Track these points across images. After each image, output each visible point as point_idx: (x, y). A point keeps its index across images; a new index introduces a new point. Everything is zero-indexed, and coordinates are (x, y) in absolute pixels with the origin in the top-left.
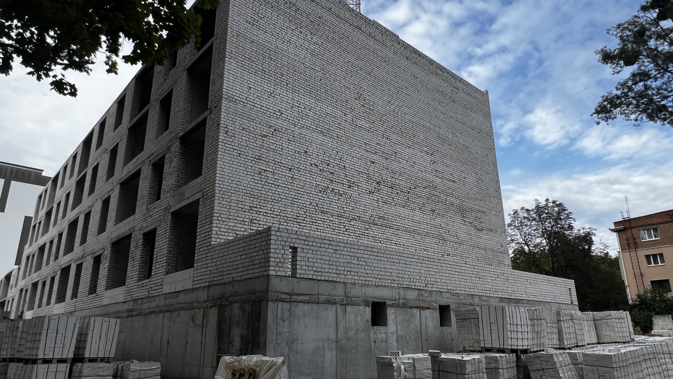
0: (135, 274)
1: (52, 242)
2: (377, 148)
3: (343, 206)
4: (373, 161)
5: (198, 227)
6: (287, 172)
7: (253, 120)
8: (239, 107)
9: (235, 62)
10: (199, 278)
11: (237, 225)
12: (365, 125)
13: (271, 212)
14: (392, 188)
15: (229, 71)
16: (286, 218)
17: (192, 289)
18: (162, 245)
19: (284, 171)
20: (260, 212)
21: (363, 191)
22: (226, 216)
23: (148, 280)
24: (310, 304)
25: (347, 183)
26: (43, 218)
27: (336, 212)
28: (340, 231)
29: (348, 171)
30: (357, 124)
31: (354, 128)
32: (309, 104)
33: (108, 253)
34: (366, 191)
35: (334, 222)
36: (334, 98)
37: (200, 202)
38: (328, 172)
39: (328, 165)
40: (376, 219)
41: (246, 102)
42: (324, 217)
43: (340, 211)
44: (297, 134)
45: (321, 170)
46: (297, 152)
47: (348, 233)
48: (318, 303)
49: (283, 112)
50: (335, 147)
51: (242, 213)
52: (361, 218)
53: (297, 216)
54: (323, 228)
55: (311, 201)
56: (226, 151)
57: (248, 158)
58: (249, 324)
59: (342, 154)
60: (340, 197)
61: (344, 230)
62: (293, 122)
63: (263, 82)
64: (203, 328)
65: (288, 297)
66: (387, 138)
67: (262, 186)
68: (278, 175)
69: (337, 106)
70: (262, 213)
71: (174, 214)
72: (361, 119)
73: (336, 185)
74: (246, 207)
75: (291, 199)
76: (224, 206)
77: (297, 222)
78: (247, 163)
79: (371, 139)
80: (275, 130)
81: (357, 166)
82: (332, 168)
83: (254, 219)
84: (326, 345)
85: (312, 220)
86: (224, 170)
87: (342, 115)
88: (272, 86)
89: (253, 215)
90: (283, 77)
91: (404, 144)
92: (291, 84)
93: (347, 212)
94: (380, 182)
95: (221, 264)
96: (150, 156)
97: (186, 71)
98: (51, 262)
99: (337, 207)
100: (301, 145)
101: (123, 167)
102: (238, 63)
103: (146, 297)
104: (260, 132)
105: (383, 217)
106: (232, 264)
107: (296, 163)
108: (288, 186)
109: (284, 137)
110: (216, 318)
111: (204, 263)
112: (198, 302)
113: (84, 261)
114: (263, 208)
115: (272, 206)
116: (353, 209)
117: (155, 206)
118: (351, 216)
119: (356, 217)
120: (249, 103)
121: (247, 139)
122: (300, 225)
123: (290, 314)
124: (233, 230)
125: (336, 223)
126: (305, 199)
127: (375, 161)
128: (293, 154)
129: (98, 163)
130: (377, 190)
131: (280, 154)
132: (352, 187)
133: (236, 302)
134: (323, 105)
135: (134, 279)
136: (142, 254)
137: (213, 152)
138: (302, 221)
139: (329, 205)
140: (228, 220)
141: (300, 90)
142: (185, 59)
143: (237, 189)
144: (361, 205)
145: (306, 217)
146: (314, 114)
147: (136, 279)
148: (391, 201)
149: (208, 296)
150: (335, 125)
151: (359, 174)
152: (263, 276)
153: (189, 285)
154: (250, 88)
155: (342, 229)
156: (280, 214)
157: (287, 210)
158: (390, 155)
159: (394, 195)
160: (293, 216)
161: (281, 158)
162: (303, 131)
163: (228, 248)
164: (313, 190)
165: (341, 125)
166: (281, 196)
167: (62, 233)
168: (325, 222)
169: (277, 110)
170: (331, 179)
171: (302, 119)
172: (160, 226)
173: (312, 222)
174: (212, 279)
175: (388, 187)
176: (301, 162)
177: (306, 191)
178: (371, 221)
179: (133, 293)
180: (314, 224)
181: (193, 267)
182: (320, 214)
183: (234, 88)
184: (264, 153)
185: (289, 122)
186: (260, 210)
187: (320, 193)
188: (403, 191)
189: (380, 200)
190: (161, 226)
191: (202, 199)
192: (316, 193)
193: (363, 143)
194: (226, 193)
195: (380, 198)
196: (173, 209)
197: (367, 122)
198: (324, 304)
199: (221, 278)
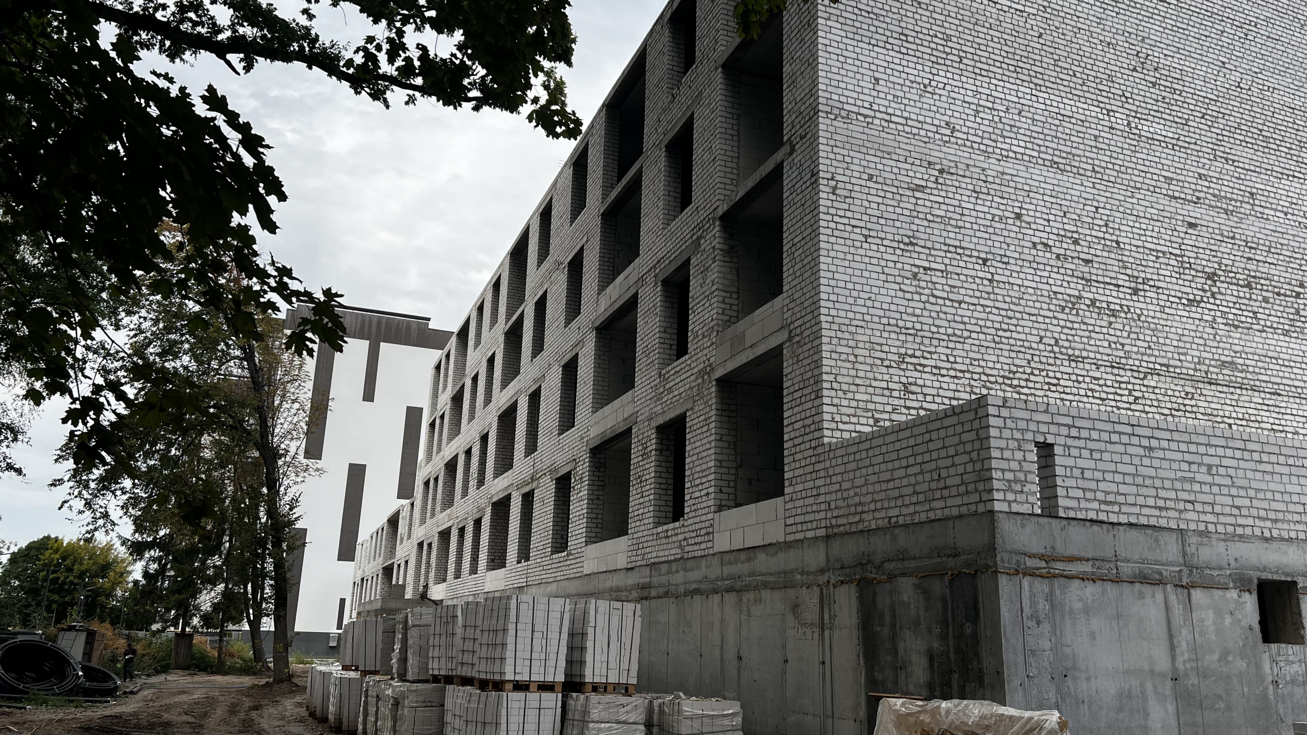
0: (646, 510)
1: (468, 452)
2: (1199, 188)
3: (1121, 340)
4: (1193, 221)
5: (785, 407)
6: (977, 267)
7: (889, 153)
8: (856, 128)
9: (839, 26)
10: (799, 519)
11: (875, 399)
12: (1164, 133)
13: (948, 365)
14: (1249, 285)
15: (829, 49)
16: (984, 378)
17: (785, 542)
18: (701, 449)
19: (970, 266)
20: (924, 366)
21: (1171, 299)
22: (850, 380)
23: (677, 524)
24: (1099, 583)
25: (1127, 284)
26: (448, 406)
27: (1106, 358)
28: (1119, 404)
29: (1127, 253)
30: (1143, 133)
31: (1135, 143)
32: (1016, 100)
33: (583, 469)
34: (1180, 298)
35: (1102, 382)
36: (1078, 75)
37: (785, 352)
38: (1076, 261)
39: (1076, 242)
40: (1211, 369)
41: (871, 113)
42: (1077, 371)
43: (1115, 353)
44: (994, 174)
45: (1058, 257)
46: (997, 219)
47: (1140, 408)
48: (1117, 580)
49: (958, 127)
50: (1091, 197)
51: (884, 370)
52: (1172, 369)
53: (1010, 372)
54: (1077, 398)
55: (1042, 333)
56: (836, 233)
57: (886, 242)
58: (947, 628)
59: (1108, 212)
60: (1112, 319)
61: (1131, 399)
62: (983, 147)
63: (904, 63)
64: (823, 631)
65: (1044, 564)
66: (1226, 159)
67: (921, 305)
68: (956, 277)
69: (1087, 95)
70: (928, 369)
71: (722, 382)
72: (1150, 118)
73: (1101, 291)
74: (890, 356)
75: (993, 331)
76: (844, 357)
77: (1010, 386)
78: (885, 256)
79: (1182, 166)
80: (941, 171)
81: (1149, 239)
82: (1086, 250)
83: (911, 384)
84: (1149, 686)
85: (1047, 380)
86: (837, 276)
87: (1100, 116)
88: (927, 69)
89: (908, 373)
90: (949, 44)
91: (1275, 168)
92: (969, 56)
93: (1134, 356)
94: (1215, 274)
95: (854, 487)
96: (654, 266)
97: (720, 70)
98: (472, 490)
99: (1106, 344)
100: (1005, 202)
101: (599, 294)
102: (845, 27)
103: (675, 560)
104: (908, 180)
105: (1232, 363)
106: (884, 486)
107: (997, 244)
108: (982, 302)
109: (964, 185)
110: (854, 610)
111: (811, 484)
112: (802, 573)
113: (538, 487)
114: (928, 356)
115: (949, 351)
116: (1150, 347)
117: (677, 369)
118: (1144, 364)
119: (1157, 367)
120: (878, 115)
121: (880, 200)
122: (1019, 393)
123: (1052, 606)
124: (868, 410)
125: (1109, 383)
126: (1027, 330)
127: (1198, 222)
128: (988, 223)
129: (545, 293)
130: (1209, 294)
131: (957, 227)
132: (1142, 293)
133: (904, 575)
134: (1052, 97)
135: (646, 521)
136: (658, 469)
137: (808, 239)
138: (1023, 383)
139: (1085, 340)
140: (853, 388)
141: (992, 68)
142: (716, 42)
143: (867, 318)
144: (1170, 336)
145: (1032, 373)
146: (1029, 121)
147: (651, 520)
148: (1249, 320)
149: (828, 560)
150: (1086, 142)
151: (1158, 257)
152: (976, 513)
153: (777, 534)
154: (877, 80)
155: (1125, 399)
156: (971, 368)
157: (986, 357)
158: (1236, 201)
159: (1258, 304)
160: (1002, 373)
161: (960, 237)
162: (1009, 167)
163: (867, 450)
164: (1045, 306)
165: (1101, 140)
166: (968, 327)
167: (487, 433)
168: (1079, 383)
169: (943, 124)
170: (1087, 276)
171: (1004, 137)
172: (692, 409)
173: (1049, 383)
174: (834, 522)
175: (1238, 285)
176: (1008, 240)
177: (1027, 310)
178: (1198, 374)
179: (648, 550)
180: (1053, 388)
181: (783, 495)
182: (1066, 363)
183: (842, 85)
184: (922, 229)
185: (972, 147)
186: (923, 361)
187: (1063, 312)
188: (1282, 291)
189: (1220, 320)
190: (697, 409)
191: (788, 344)
192: (1050, 314)
193: (1162, 179)
194: (844, 328)
195: (1219, 314)
196: (719, 373)
197: (1168, 123)
198: (1132, 582)
199: (857, 518)
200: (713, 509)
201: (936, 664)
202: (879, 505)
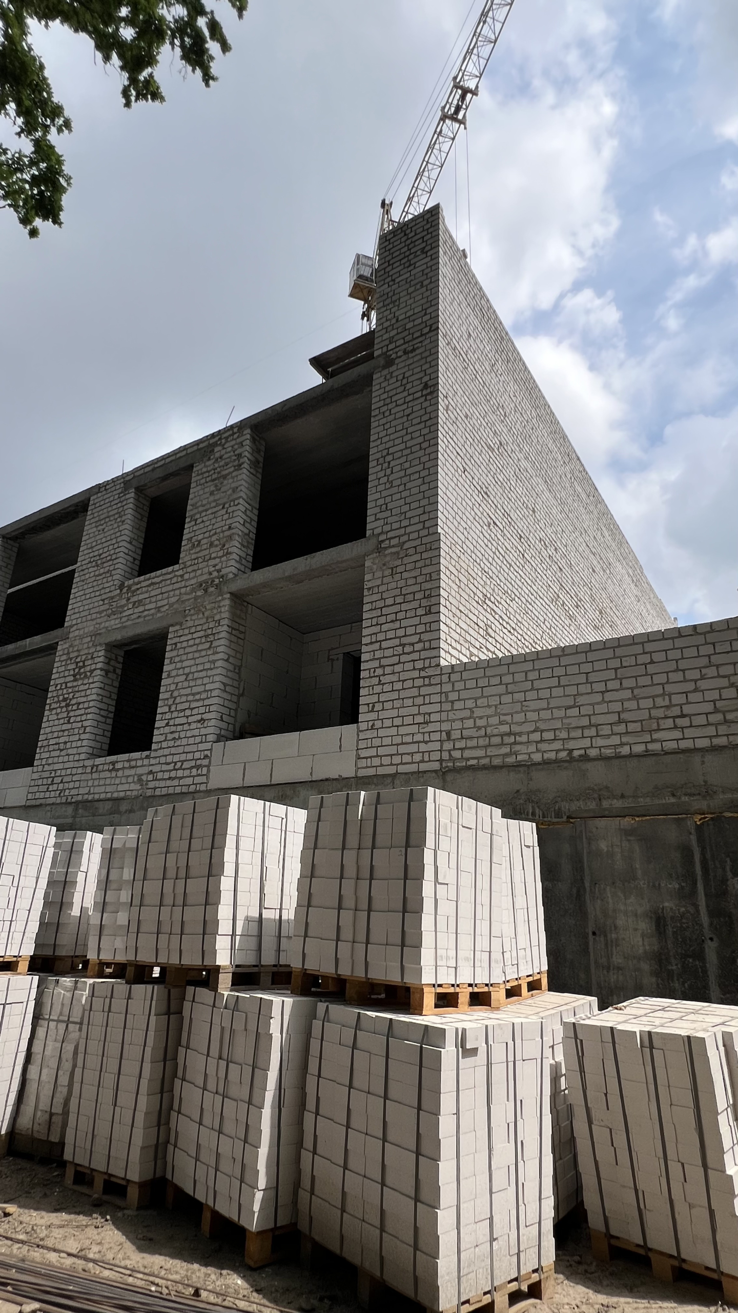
0: (75, 738)
6: (517, 539)
7: (476, 404)
8: (459, 364)
9: (450, 266)
10: (386, 751)
11: (470, 631)
15: (445, 279)
17: (358, 777)
18: (194, 669)
19: (514, 535)
20: (495, 613)
22: (456, 603)
23: (136, 755)
38: (556, 566)
41: (467, 360)
44: (524, 468)
45: (550, 557)
46: (525, 505)
49: (507, 414)
51: (475, 604)
55: (545, 616)
56: (447, 450)
57: (474, 482)
59: (566, 537)
62: (518, 441)
67: (492, 554)
68: (508, 541)
70: (497, 616)
71: (235, 597)
76: (453, 577)
78: (474, 495)
80: (501, 443)
83: (488, 626)
88: (493, 352)
89: (488, 616)
95: (499, 714)
100: (528, 494)
102: (454, 271)
104: (485, 436)
106: (560, 714)
107: (525, 527)
108: (520, 572)
109: (510, 464)
111: (413, 710)
115: (507, 606)
117: (157, 580)
120: (470, 365)
121: (471, 441)
124: (466, 641)
128: (521, 506)
131: (508, 497)
133: (601, 816)
135: (72, 751)
136: (101, 692)
137: (416, 448)
140: (458, 613)
143: (464, 546)
153: (339, 768)
154: (470, 334)
161: (509, 507)
169: (501, 405)
170: (561, 581)
171: (526, 442)
172: (181, 624)
174: (456, 754)
179: (72, 785)
181: (356, 722)
190: (190, 624)
191: (374, 555)
196: (238, 585)
200: (211, 738)
201: (670, 931)
202: (549, 735)
